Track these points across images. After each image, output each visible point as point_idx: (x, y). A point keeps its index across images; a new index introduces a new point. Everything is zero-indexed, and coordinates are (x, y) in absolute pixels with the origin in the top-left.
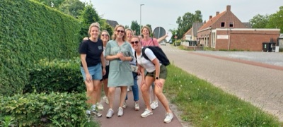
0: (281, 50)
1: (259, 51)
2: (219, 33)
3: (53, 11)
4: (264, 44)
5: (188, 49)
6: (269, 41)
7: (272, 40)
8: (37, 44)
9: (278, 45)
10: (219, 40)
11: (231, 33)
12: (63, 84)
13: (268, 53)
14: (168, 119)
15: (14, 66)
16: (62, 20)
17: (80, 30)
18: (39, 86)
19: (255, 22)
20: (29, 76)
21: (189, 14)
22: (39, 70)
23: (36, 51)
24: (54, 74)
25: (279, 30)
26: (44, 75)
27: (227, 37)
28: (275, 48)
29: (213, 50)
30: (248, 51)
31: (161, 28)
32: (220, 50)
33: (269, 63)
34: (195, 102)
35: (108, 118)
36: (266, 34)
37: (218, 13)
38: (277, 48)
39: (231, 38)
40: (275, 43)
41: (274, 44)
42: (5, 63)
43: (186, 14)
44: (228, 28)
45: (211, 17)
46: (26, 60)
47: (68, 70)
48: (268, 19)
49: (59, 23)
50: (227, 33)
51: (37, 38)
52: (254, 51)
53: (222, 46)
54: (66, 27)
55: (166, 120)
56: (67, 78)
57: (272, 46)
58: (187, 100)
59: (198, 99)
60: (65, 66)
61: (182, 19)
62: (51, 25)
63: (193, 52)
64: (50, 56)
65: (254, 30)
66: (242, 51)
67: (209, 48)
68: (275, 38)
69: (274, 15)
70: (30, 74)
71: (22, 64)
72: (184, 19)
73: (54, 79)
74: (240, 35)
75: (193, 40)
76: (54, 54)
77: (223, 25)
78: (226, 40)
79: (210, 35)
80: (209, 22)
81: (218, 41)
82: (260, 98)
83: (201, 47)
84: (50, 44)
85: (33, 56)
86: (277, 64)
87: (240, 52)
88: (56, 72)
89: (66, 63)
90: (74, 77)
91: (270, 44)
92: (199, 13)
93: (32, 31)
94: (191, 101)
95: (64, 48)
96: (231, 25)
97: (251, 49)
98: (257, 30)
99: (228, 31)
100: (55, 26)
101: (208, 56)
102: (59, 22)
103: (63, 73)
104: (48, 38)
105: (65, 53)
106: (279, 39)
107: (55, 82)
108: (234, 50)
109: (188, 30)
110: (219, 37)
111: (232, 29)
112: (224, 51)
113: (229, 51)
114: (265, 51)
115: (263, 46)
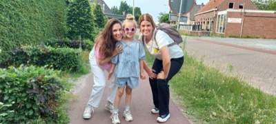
2: (230, 15)
5: (192, 34)
10: (231, 23)
11: (246, 16)
27: (239, 20)
29: (222, 36)
30: (265, 38)
32: (230, 37)
39: (244, 22)
50: (240, 15)
53: (233, 32)
63: (198, 38)
66: (257, 38)
67: (214, 34)
74: (255, 19)
77: (231, 6)
78: (238, 24)
79: (216, 17)
81: (229, 25)
83: (207, 33)
96: (241, 7)
97: (268, 36)
99: (241, 13)
108: (248, 37)
110: (230, 20)
111: (247, 11)
112: (235, 37)
113: (242, 37)
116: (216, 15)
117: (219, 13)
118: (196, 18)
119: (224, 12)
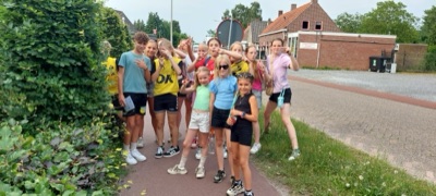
0: (397, 71)
1: (364, 70)
2: (303, 38)
4: (371, 59)
6: (379, 55)
7: (384, 53)
9: (393, 62)
10: (304, 50)
11: (322, 40)
13: (378, 75)
21: (242, 7)
25: (395, 37)
27: (314, 46)
28: (390, 67)
30: (348, 69)
32: (304, 68)
36: (375, 42)
37: (294, 6)
38: (394, 66)
39: (321, 47)
40: (390, 60)
43: (237, 6)
44: (313, 30)
45: (281, 12)
48: (359, 21)
50: (315, 39)
52: (355, 69)
57: (385, 63)
61: (230, 14)
65: (357, 35)
66: (338, 69)
68: (389, 50)
69: (370, 14)
72: (234, 15)
74: (335, 44)
77: (305, 25)
78: (313, 51)
80: (278, 21)
91: (382, 60)
92: (257, 6)
96: (318, 27)
97: (351, 67)
98: (363, 35)
99: (317, 36)
106: (394, 51)
108: (326, 68)
110: (303, 45)
111: (324, 33)
112: (311, 68)
113: (318, 69)
114: (374, 70)
115: (371, 63)
116: (286, 38)
117: (291, 35)
118: (261, 40)
119: (295, 35)
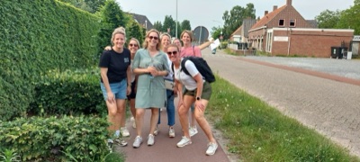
0: (354, 57)
1: (326, 57)
2: (276, 33)
3: (65, 7)
4: (333, 48)
5: (237, 53)
6: (340, 45)
7: (344, 43)
8: (45, 50)
9: (350, 50)
10: (277, 42)
11: (292, 34)
12: (77, 102)
13: (337, 60)
14: (211, 151)
15: (16, 79)
16: (76, 17)
17: (99, 31)
18: (47, 104)
19: (322, 19)
20: (34, 92)
21: (239, 8)
22: (47, 84)
23: (44, 59)
24: (66, 89)
25: (353, 31)
26: (54, 90)
27: (286, 39)
28: (346, 54)
29: (269, 55)
30: (313, 57)
31: (203, 28)
32: (277, 56)
33: (339, 74)
34: (245, 128)
35: (135, 147)
36: (336, 35)
37: (275, 7)
38: (350, 54)
39: (291, 40)
40: (347, 47)
41: (346, 49)
42: (4, 76)
43: (235, 8)
44: (287, 27)
45: (266, 12)
46: (31, 71)
47: (85, 85)
48: (339, 17)
49: (73, 22)
50: (286, 33)
51: (45, 42)
52: (320, 57)
53: (280, 51)
54: (81, 26)
55: (208, 152)
56: (83, 94)
57: (343, 51)
58: (235, 125)
59: (249, 124)
60: (81, 79)
61: (229, 14)
62: (62, 24)
63: (243, 57)
64: (61, 65)
65: (320, 30)
66: (305, 57)
67: (264, 53)
68: (348, 41)
69: (347, 11)
70: (36, 89)
71: (25, 77)
72: (232, 14)
73: (67, 96)
74: (302, 37)
75: (243, 41)
76: (67, 62)
77: (281, 23)
78: (285, 42)
79: (265, 35)
80: (264, 19)
81: (275, 44)
82: (326, 123)
83: (253, 52)
84: (62, 50)
85: (39, 65)
86: (349, 76)
87: (302, 59)
88: (69, 86)
89: (82, 74)
90: (91, 93)
91: (340, 49)
92: (251, 6)
93: (38, 34)
94: (240, 126)
95: (79, 54)
96: (292, 24)
97: (316, 55)
98: (325, 30)
99: (288, 31)
100: (67, 26)
101: (261, 63)
102: (72, 20)
103: (78, 88)
104: (59, 42)
105: (80, 60)
106: (352, 42)
107: (68, 99)
108: (295, 56)
109: (236, 29)
110: (276, 39)
111: (293, 29)
112: (283, 56)
113: (289, 56)
114: (334, 57)
115: (332, 51)
116: (266, 33)
118: (250, 35)
